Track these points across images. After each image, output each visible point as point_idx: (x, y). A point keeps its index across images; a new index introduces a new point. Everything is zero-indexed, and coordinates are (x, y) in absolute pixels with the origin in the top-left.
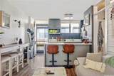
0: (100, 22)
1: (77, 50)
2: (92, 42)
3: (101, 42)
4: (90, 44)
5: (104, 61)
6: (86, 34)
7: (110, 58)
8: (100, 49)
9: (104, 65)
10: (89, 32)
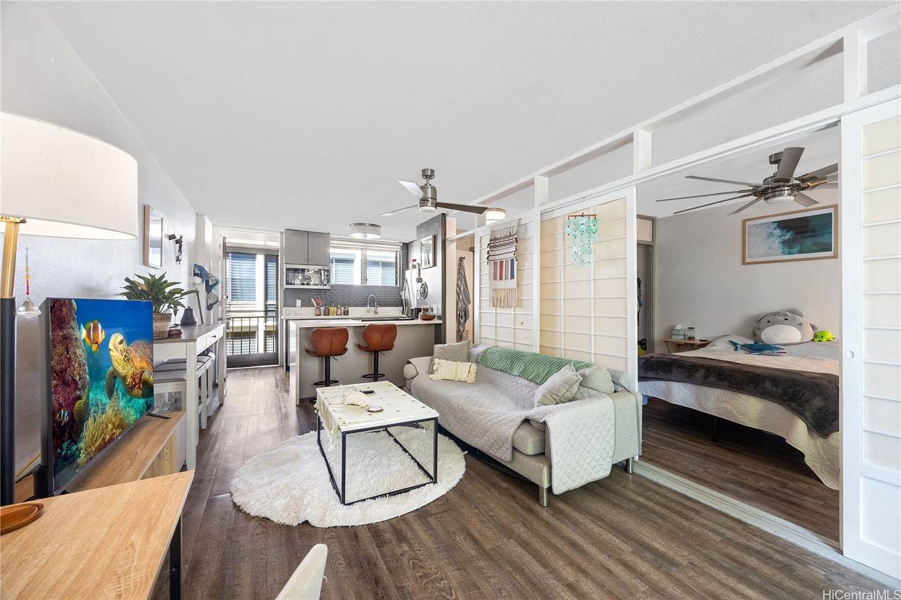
0: (461, 259)
1: (401, 340)
2: (443, 317)
3: (463, 315)
4: (436, 321)
5: (473, 358)
6: (424, 293)
7: (485, 352)
8: (460, 337)
9: (474, 366)
10: (435, 288)
